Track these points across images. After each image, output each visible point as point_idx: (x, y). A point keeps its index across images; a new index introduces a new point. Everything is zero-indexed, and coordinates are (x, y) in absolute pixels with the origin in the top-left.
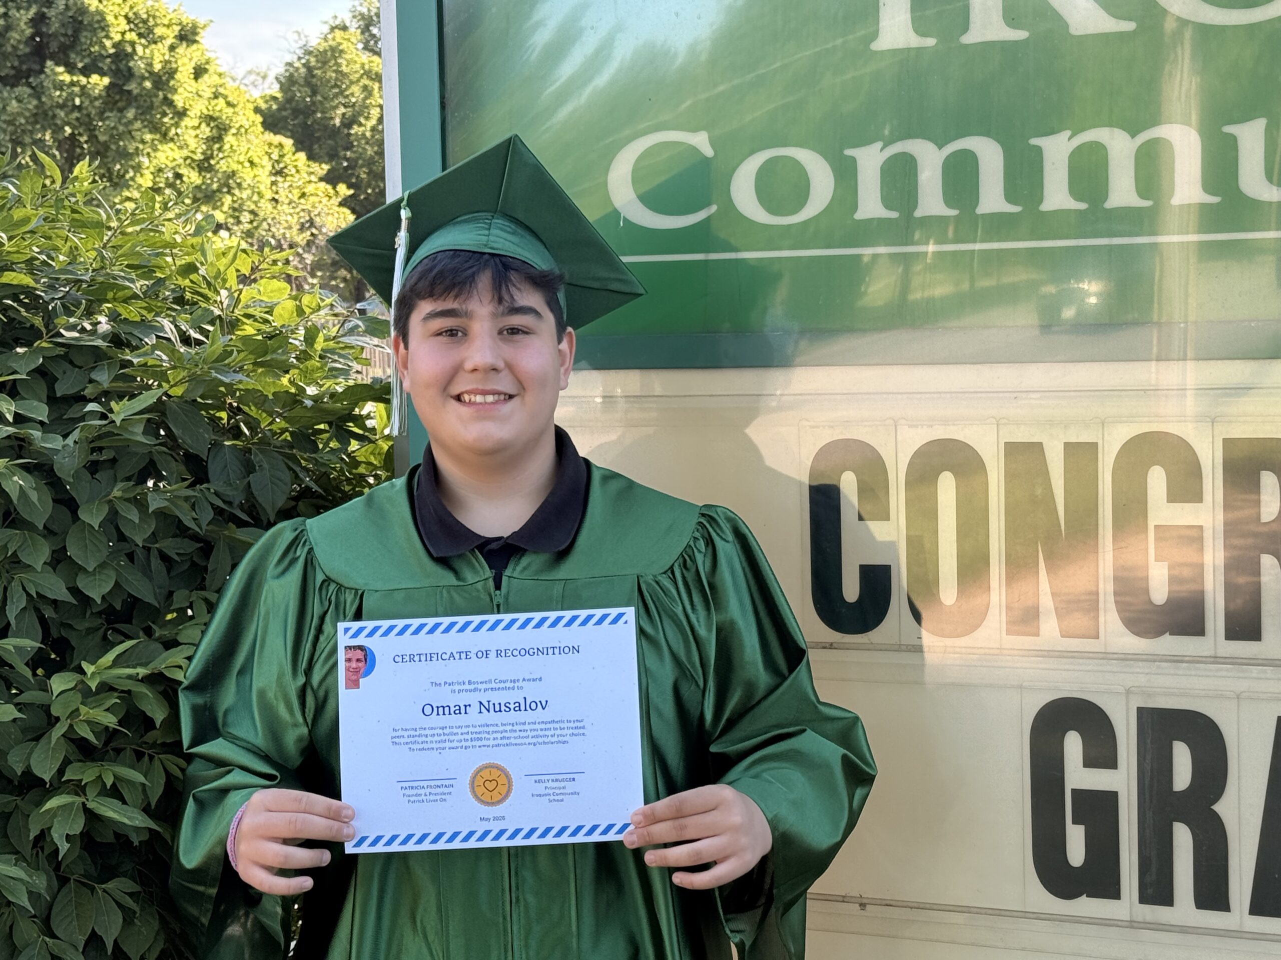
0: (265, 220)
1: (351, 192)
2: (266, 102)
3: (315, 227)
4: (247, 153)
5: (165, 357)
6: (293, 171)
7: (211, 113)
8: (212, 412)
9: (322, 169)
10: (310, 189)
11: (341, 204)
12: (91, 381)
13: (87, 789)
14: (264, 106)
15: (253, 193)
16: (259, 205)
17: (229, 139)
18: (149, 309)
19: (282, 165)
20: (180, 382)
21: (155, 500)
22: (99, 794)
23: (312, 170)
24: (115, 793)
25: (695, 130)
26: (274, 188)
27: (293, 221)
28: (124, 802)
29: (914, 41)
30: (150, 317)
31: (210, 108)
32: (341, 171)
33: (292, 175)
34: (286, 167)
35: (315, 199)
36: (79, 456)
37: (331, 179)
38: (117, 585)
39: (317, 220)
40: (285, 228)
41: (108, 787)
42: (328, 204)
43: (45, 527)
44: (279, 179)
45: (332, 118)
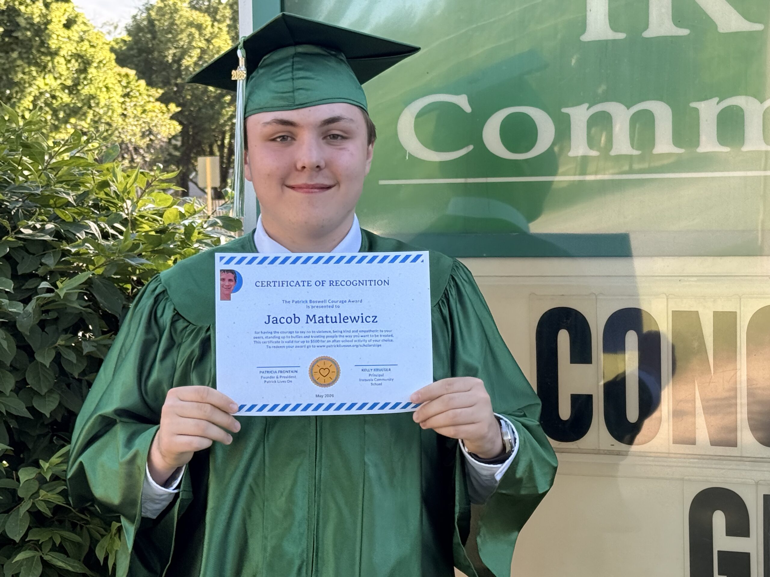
0: (116, 129)
1: (179, 109)
2: (117, 43)
3: (153, 135)
4: (104, 81)
5: (91, 248)
6: (138, 94)
7: (79, 52)
8: (121, 284)
9: (158, 93)
10: (149, 107)
11: (172, 118)
12: (42, 264)
13: (43, 547)
14: (117, 47)
15: (109, 109)
16: (113, 119)
17: (92, 72)
18: (79, 214)
19: (128, 90)
20: (102, 265)
21: (87, 347)
22: (51, 550)
23: (150, 93)
24: (61, 549)
25: (457, 93)
26: (123, 106)
27: (137, 130)
28: (68, 556)
29: (611, 35)
30: (79, 219)
31: (78, 49)
32: (172, 94)
33: (136, 97)
34: (131, 91)
35: (154, 114)
36: (34, 317)
37: (164, 100)
38: (60, 404)
39: (154, 129)
40: (131, 135)
41: (57, 545)
42: (162, 118)
43: (11, 366)
44: (127, 100)
45: (166, 56)
